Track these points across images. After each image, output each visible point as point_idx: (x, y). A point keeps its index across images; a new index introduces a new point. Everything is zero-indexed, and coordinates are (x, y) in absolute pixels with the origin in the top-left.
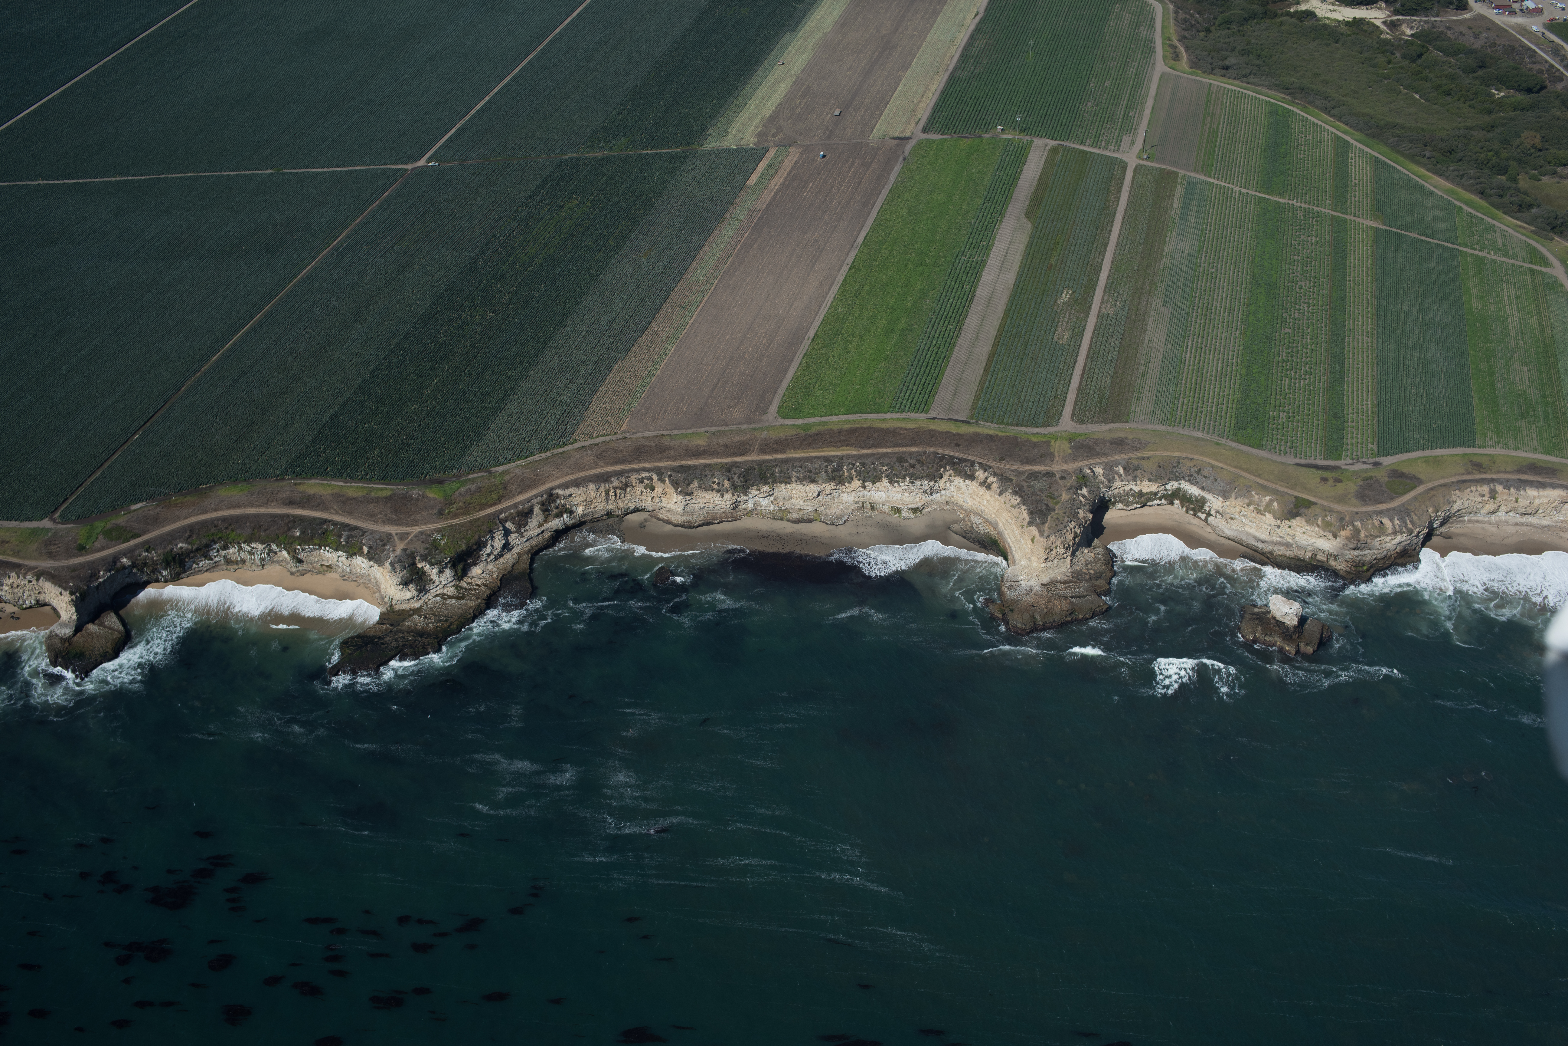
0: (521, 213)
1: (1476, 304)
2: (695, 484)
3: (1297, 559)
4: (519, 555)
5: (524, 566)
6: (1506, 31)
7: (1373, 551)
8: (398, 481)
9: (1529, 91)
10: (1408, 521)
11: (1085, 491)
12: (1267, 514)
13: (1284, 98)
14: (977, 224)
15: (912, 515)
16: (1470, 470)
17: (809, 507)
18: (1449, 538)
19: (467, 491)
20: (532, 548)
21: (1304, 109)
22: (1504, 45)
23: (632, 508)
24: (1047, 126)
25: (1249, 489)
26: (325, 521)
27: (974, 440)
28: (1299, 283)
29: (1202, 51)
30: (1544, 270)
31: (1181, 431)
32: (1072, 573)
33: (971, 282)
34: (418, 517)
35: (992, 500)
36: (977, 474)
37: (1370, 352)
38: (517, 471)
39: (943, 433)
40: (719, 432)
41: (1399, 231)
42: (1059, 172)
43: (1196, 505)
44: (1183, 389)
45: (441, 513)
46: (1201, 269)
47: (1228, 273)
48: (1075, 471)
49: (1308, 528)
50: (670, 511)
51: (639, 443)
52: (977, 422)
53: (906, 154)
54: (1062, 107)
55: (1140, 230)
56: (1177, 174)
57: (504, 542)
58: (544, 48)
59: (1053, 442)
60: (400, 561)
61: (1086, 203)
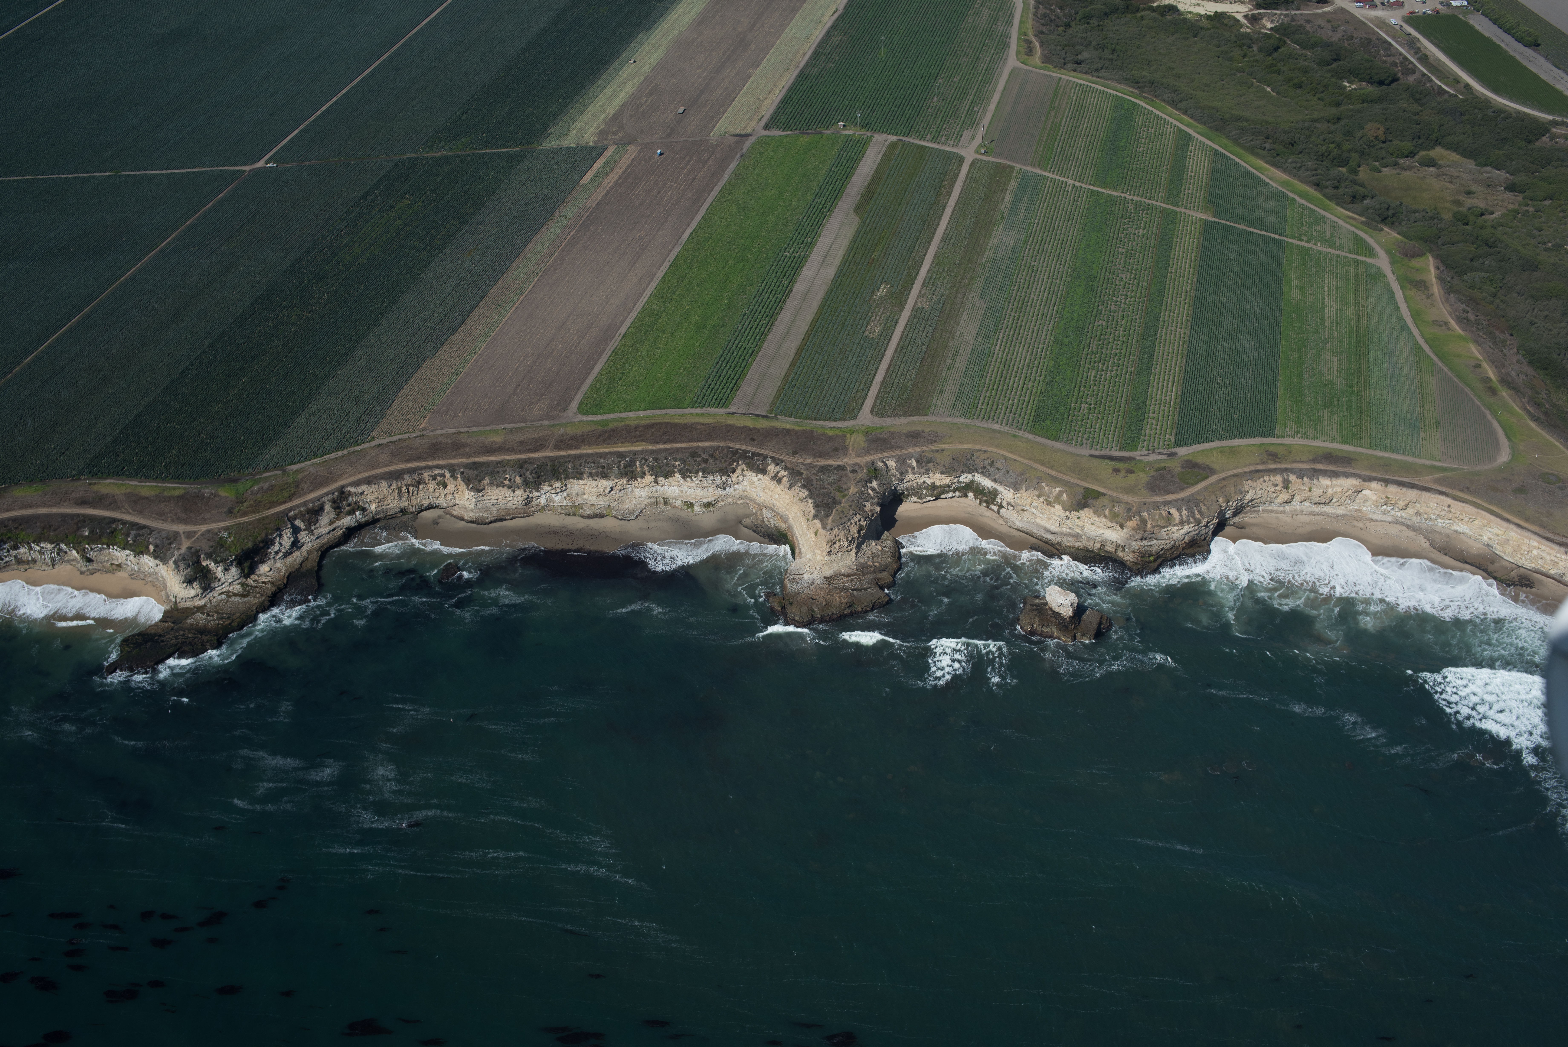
0: (352, 213)
1: (1295, 295)
2: (487, 480)
3: (1086, 550)
4: (309, 552)
5: (312, 564)
6: (1365, 24)
7: (1160, 541)
8: (192, 479)
9: (1381, 83)
10: (1196, 511)
11: (874, 484)
12: (1056, 505)
13: (1132, 92)
14: (804, 220)
15: (704, 510)
16: (1265, 459)
17: (602, 503)
18: (1243, 528)
19: (259, 490)
20: (322, 546)
21: (1151, 103)
22: (1361, 38)
23: (425, 505)
24: (889, 122)
25: (1039, 480)
26: (114, 520)
27: (770, 434)
28: (1120, 276)
29: (1056, 45)
30: (1368, 260)
31: (979, 424)
32: (857, 566)
33: (790, 277)
34: (208, 515)
35: (782, 493)
36: (769, 468)
37: (1181, 343)
38: (311, 469)
39: (739, 427)
40: (516, 428)
41: (1228, 223)
42: (895, 167)
43: (988, 497)
44: (987, 382)
45: (230, 512)
46: (1024, 262)
47: (1049, 266)
48: (866, 465)
49: (1096, 518)
50: (463, 507)
51: (435, 440)
52: (776, 416)
53: (744, 150)
54: (907, 103)
55: (967, 224)
56: (1012, 168)
57: (293, 539)
58: (398, 49)
59: (848, 435)
60: (184, 559)
61: (917, 198)
